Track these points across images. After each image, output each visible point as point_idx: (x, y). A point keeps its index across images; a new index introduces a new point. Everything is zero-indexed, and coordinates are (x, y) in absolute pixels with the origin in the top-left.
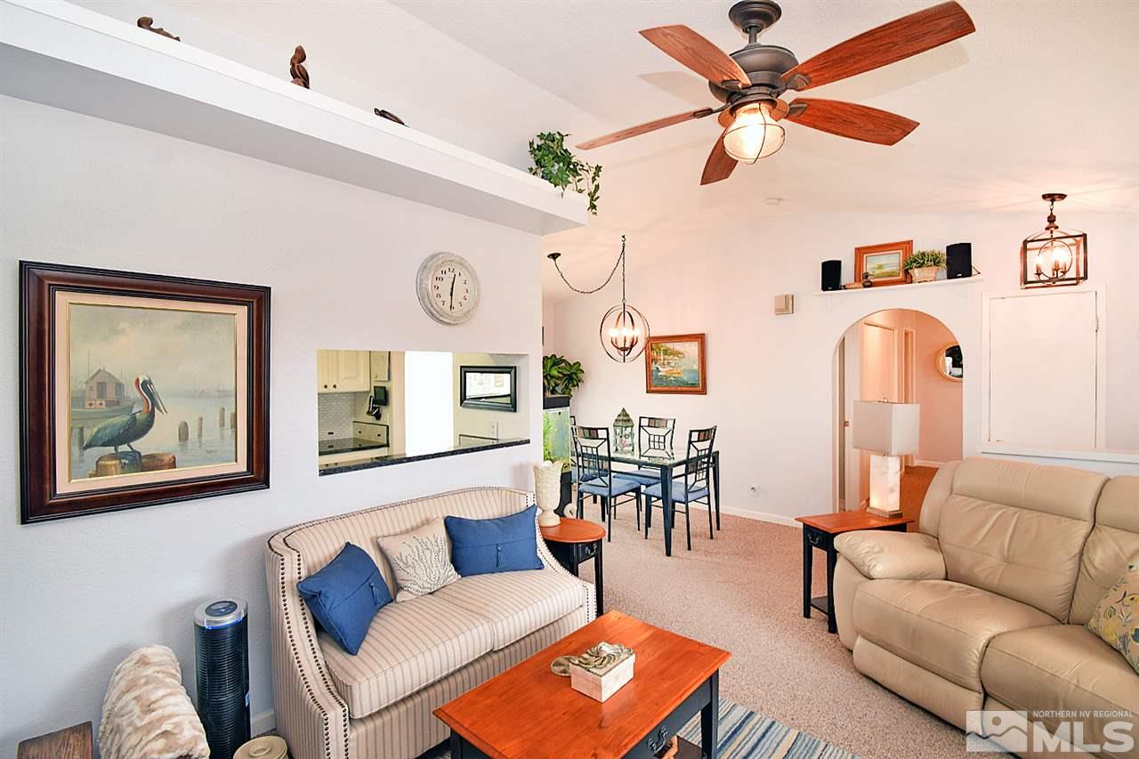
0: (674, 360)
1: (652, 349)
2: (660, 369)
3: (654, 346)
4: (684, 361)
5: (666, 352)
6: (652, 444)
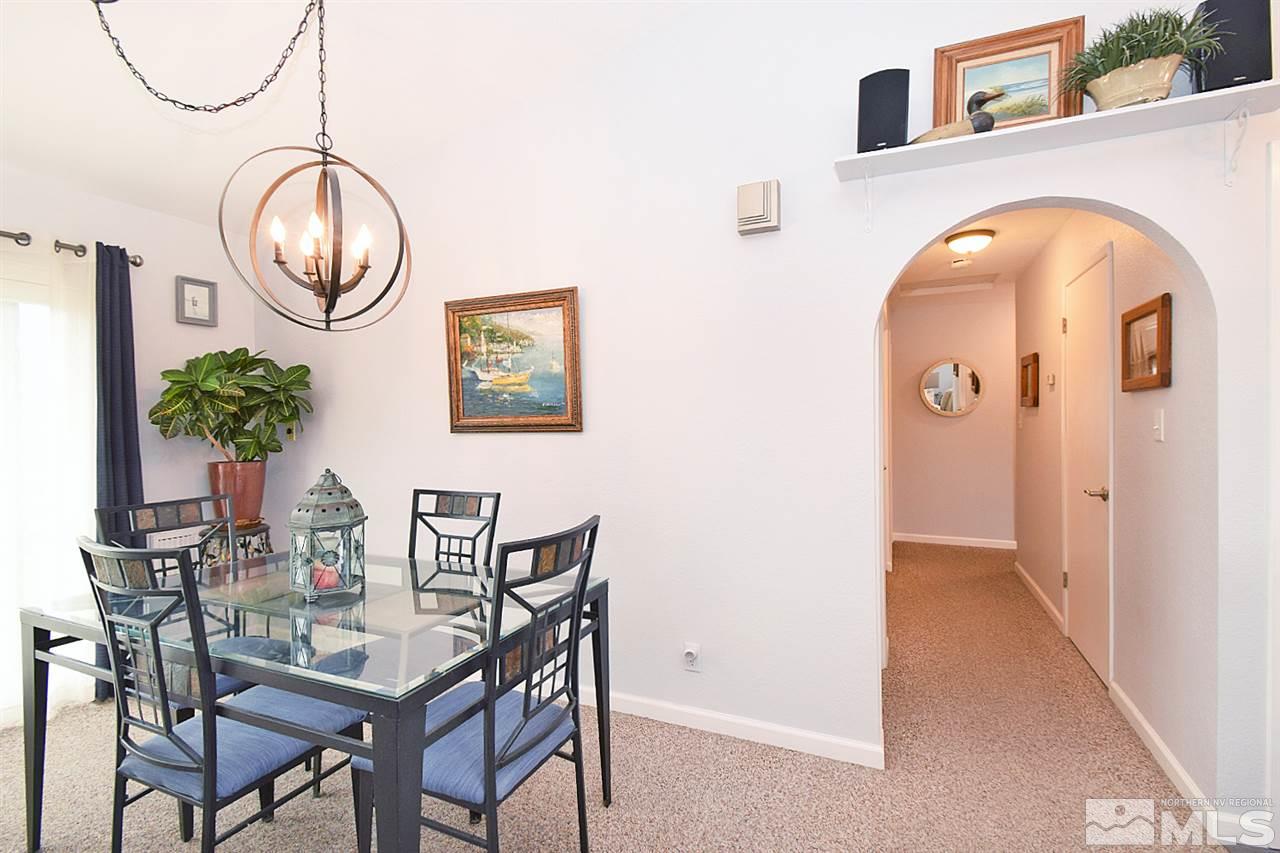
0: (508, 353)
1: (462, 330)
2: (481, 375)
3: (467, 323)
4: (531, 354)
5: (492, 336)
6: (443, 558)
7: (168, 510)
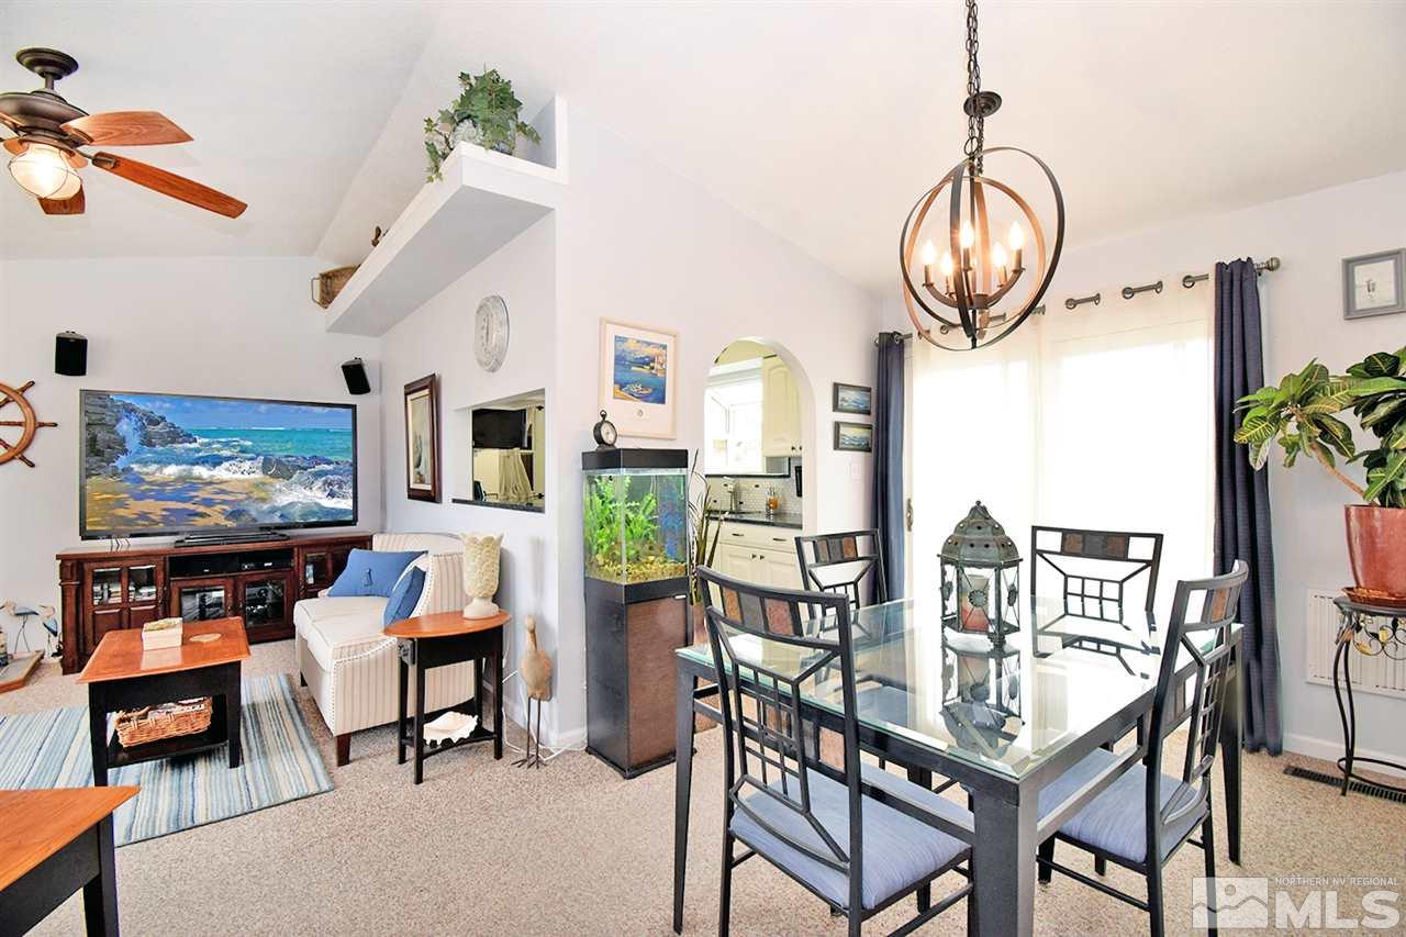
7: (1077, 536)
